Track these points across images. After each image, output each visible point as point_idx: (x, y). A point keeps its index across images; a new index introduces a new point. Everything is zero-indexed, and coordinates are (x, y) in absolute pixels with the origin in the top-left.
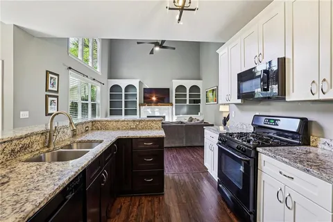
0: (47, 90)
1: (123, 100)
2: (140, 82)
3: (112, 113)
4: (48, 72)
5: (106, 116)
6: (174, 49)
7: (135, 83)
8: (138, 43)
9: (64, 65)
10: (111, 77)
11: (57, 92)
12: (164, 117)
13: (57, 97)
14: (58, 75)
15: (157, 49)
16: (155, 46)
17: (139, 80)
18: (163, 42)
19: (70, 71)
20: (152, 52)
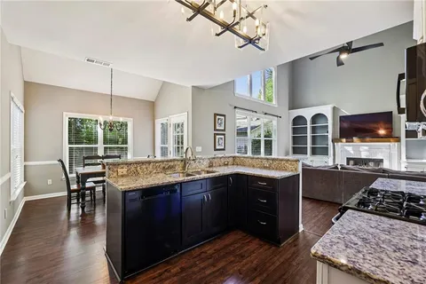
0: (215, 130)
1: (309, 134)
2: (334, 108)
3: (295, 151)
4: (216, 115)
5: (287, 154)
6: (382, 44)
7: (327, 110)
8: (311, 59)
9: (231, 105)
10: (293, 106)
11: (224, 130)
12: (382, 161)
13: (224, 135)
14: (224, 116)
15: (344, 57)
16: (340, 54)
17: (332, 106)
18: (350, 44)
19: (237, 110)
20: (340, 63)
